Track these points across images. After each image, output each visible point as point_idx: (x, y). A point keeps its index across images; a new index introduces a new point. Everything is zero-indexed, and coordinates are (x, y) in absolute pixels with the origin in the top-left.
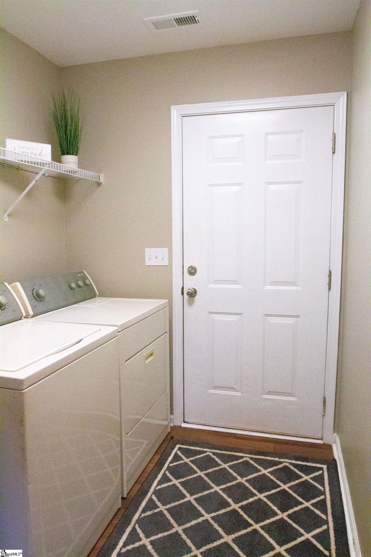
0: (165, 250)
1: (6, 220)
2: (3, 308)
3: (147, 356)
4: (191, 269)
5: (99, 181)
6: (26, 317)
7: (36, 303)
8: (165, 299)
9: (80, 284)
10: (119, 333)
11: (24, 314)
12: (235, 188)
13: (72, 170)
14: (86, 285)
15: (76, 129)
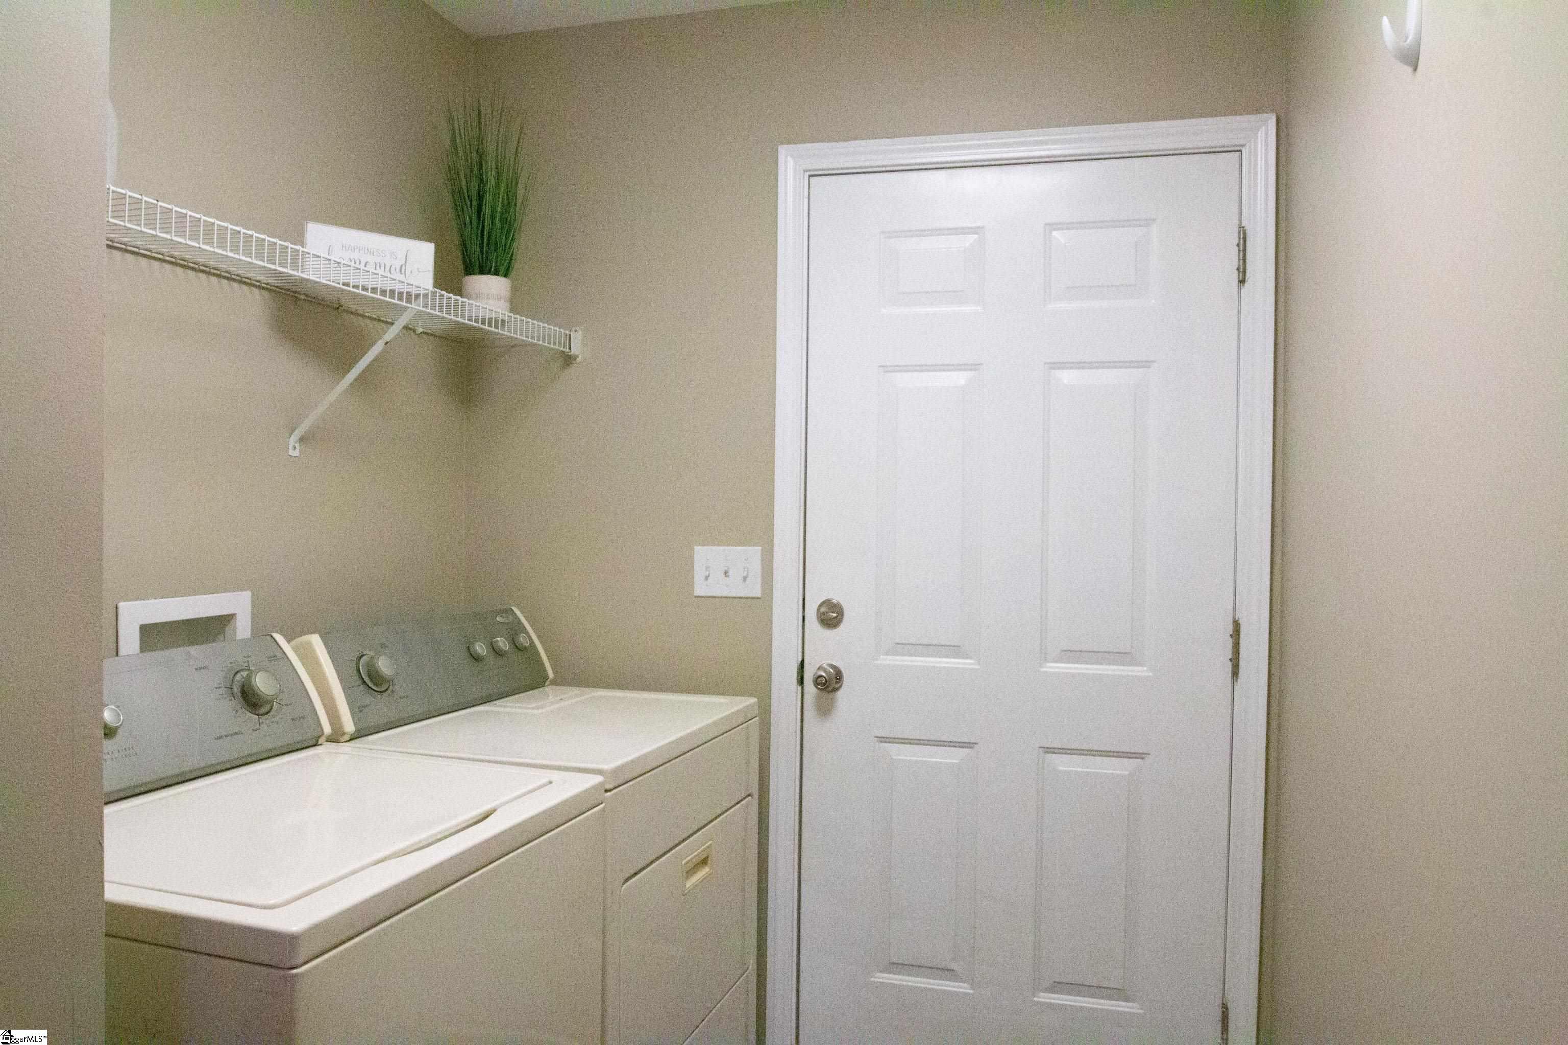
0: (755, 552)
1: (296, 453)
2: (262, 710)
3: (691, 865)
4: (827, 610)
5: (568, 350)
6: (330, 740)
7: (368, 699)
8: (751, 695)
9: (501, 644)
10: (609, 794)
11: (327, 729)
12: (960, 378)
13: (492, 318)
14: (518, 648)
15: (509, 204)
